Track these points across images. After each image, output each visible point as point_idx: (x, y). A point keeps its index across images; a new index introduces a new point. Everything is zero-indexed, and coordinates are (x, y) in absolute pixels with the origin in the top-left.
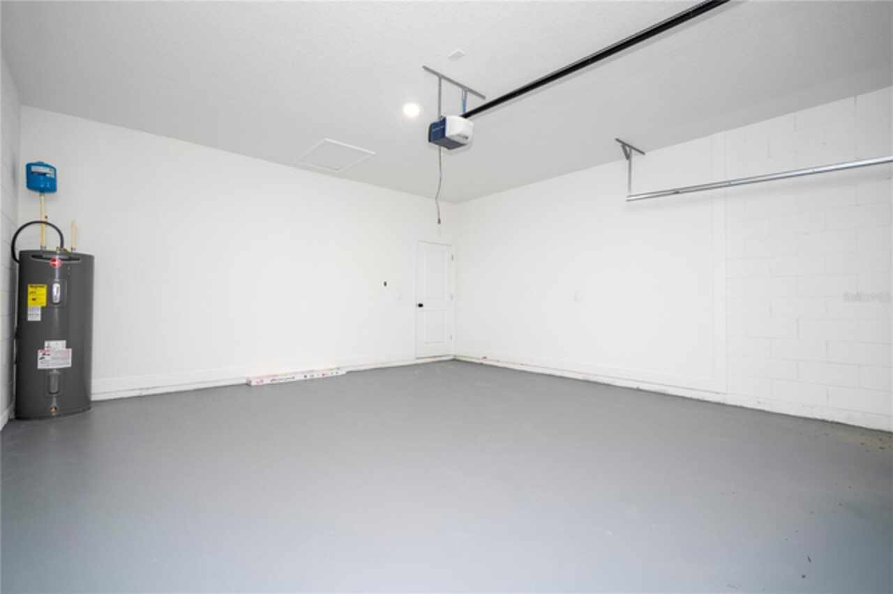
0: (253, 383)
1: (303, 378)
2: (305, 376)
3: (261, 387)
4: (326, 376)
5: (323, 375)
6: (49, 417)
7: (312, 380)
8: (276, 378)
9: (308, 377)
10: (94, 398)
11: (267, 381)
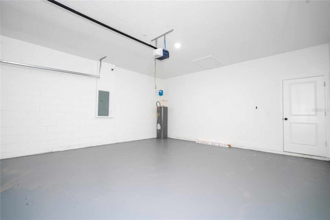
0: (196, 142)
1: (211, 144)
2: (212, 144)
3: (198, 144)
4: (220, 146)
5: (219, 145)
6: (161, 139)
7: (215, 146)
8: (202, 142)
9: (213, 145)
10: (168, 137)
11: (200, 142)
